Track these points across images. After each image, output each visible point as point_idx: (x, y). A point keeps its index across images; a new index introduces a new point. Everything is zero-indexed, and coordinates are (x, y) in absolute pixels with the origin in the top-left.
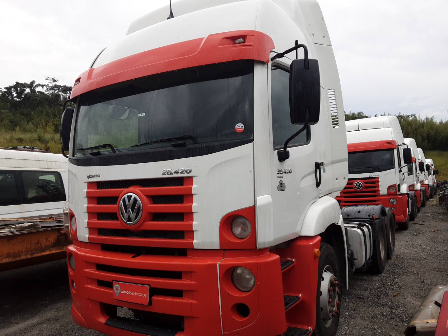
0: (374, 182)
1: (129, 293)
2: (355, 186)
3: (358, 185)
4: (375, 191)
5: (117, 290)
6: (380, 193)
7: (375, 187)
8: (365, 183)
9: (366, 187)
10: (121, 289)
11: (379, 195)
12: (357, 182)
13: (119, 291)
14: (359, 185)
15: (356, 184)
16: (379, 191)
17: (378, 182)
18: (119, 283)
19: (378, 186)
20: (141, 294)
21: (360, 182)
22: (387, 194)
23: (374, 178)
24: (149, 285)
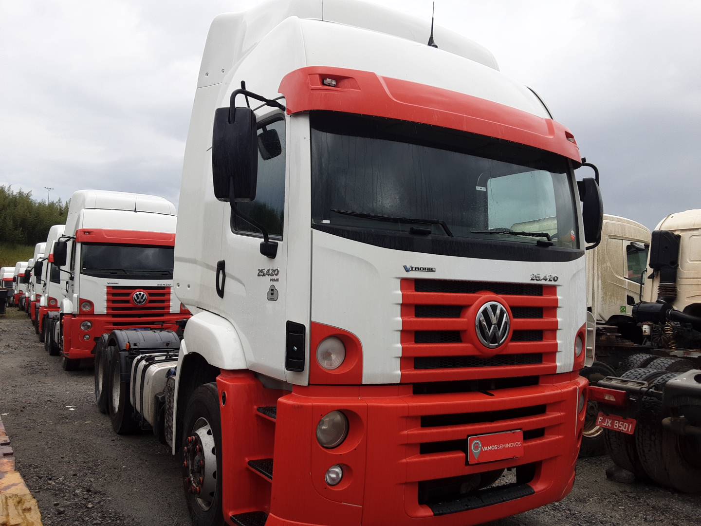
0: (163, 295)
1: (495, 447)
2: (135, 299)
3: (140, 297)
4: (163, 308)
5: (477, 449)
6: (170, 310)
7: (163, 301)
8: (150, 294)
9: (151, 301)
10: (483, 445)
11: (169, 314)
12: (138, 293)
13: (480, 449)
14: (142, 298)
15: (137, 295)
16: (169, 307)
17: (169, 293)
18: (478, 438)
19: (169, 300)
20: (513, 444)
21: (142, 293)
22: (179, 312)
23: (163, 288)
24: (520, 429)
